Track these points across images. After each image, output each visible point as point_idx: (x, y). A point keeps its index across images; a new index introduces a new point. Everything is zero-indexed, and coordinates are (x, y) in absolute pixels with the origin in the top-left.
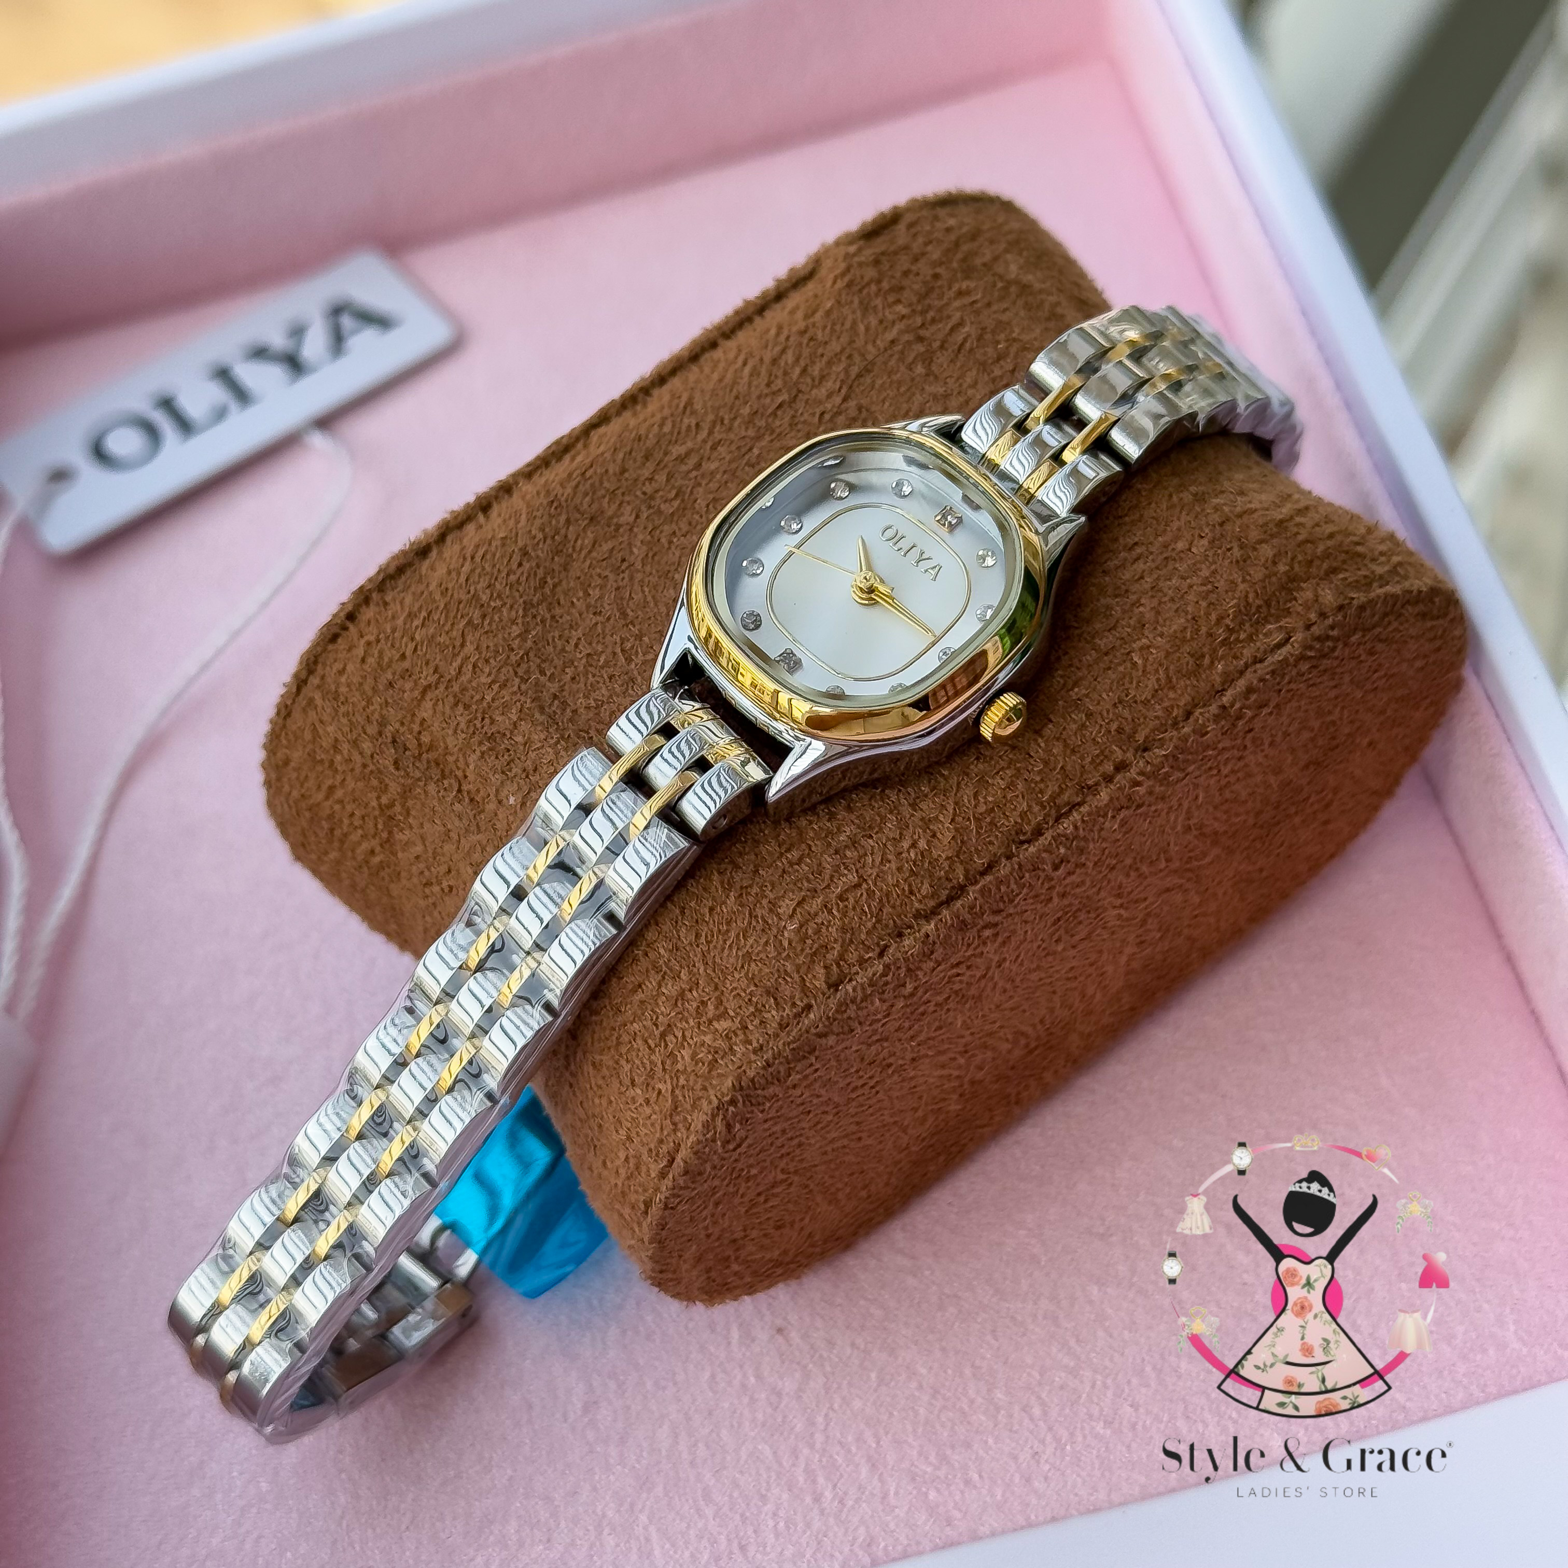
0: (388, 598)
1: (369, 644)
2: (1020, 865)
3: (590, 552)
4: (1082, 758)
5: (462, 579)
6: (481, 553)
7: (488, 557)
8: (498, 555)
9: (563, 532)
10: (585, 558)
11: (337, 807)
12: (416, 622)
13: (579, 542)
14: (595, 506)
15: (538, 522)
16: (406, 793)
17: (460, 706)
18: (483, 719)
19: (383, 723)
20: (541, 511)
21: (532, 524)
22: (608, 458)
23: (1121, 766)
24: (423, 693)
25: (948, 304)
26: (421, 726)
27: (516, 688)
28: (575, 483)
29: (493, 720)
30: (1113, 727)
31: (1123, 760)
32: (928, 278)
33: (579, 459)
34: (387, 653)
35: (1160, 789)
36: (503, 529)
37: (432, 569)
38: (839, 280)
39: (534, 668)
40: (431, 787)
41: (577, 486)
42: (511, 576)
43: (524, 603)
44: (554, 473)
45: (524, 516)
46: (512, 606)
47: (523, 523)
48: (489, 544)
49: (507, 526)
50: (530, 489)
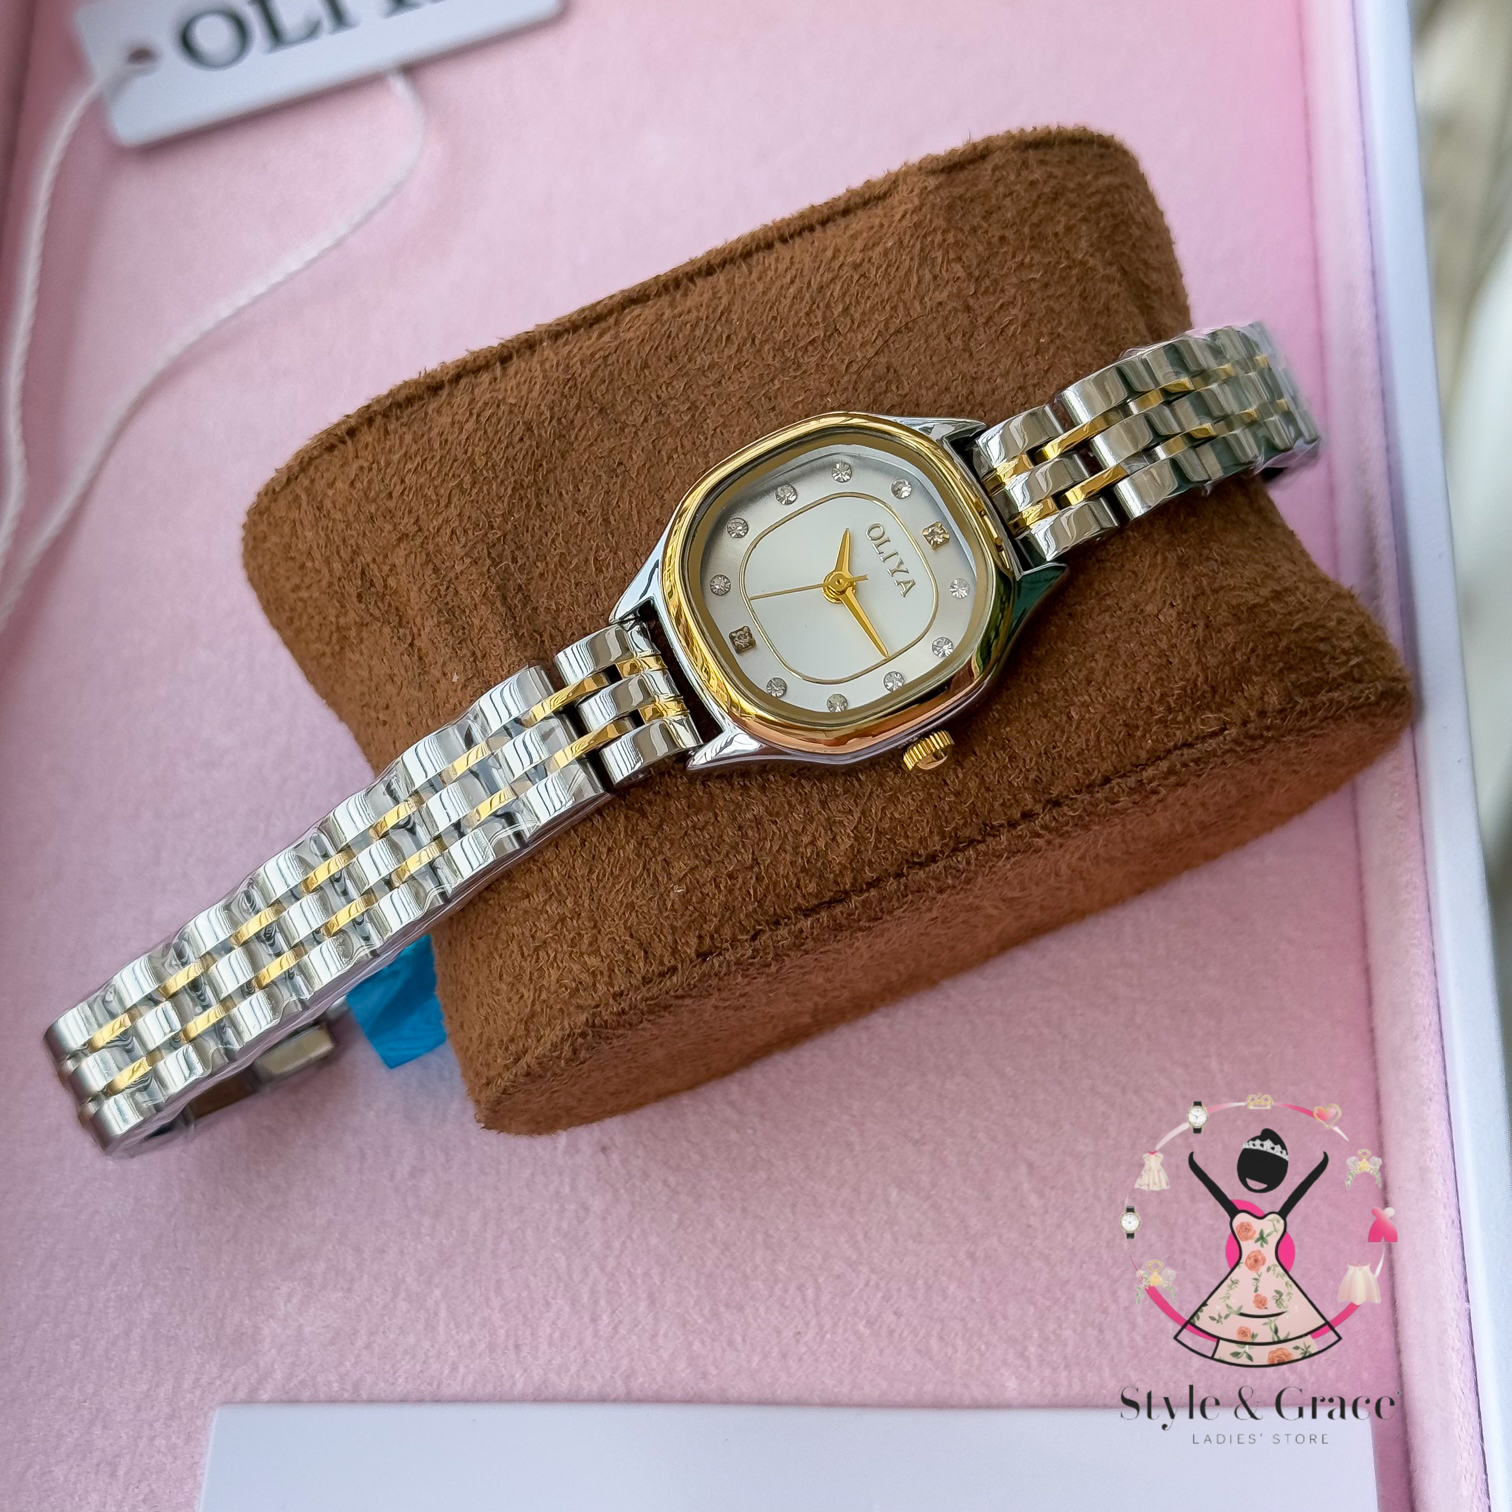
0: (391, 427)
1: (361, 468)
2: (906, 886)
3: (591, 446)
4: (994, 798)
5: (463, 436)
6: (488, 413)
7: (494, 420)
8: (503, 423)
9: (571, 416)
10: (584, 450)
11: (300, 604)
12: (410, 466)
13: (583, 432)
14: (609, 397)
15: (550, 397)
16: (362, 625)
17: (431, 566)
18: (448, 588)
19: (357, 551)
20: (556, 387)
21: (544, 398)
22: (634, 348)
23: (1028, 816)
24: (400, 540)
25: (1006, 275)
26: (391, 570)
27: (485, 569)
28: (595, 365)
29: (456, 592)
30: (1032, 776)
31: (1031, 810)
32: (995, 240)
33: (607, 338)
34: (376, 486)
35: (1058, 841)
36: (515, 393)
37: (439, 412)
38: (908, 216)
39: (508, 552)
40: (387, 630)
41: (596, 370)
42: (510, 449)
43: (515, 481)
44: (579, 345)
45: (538, 387)
46: (502, 482)
47: (535, 394)
48: (498, 406)
49: (520, 391)
50: (552, 355)
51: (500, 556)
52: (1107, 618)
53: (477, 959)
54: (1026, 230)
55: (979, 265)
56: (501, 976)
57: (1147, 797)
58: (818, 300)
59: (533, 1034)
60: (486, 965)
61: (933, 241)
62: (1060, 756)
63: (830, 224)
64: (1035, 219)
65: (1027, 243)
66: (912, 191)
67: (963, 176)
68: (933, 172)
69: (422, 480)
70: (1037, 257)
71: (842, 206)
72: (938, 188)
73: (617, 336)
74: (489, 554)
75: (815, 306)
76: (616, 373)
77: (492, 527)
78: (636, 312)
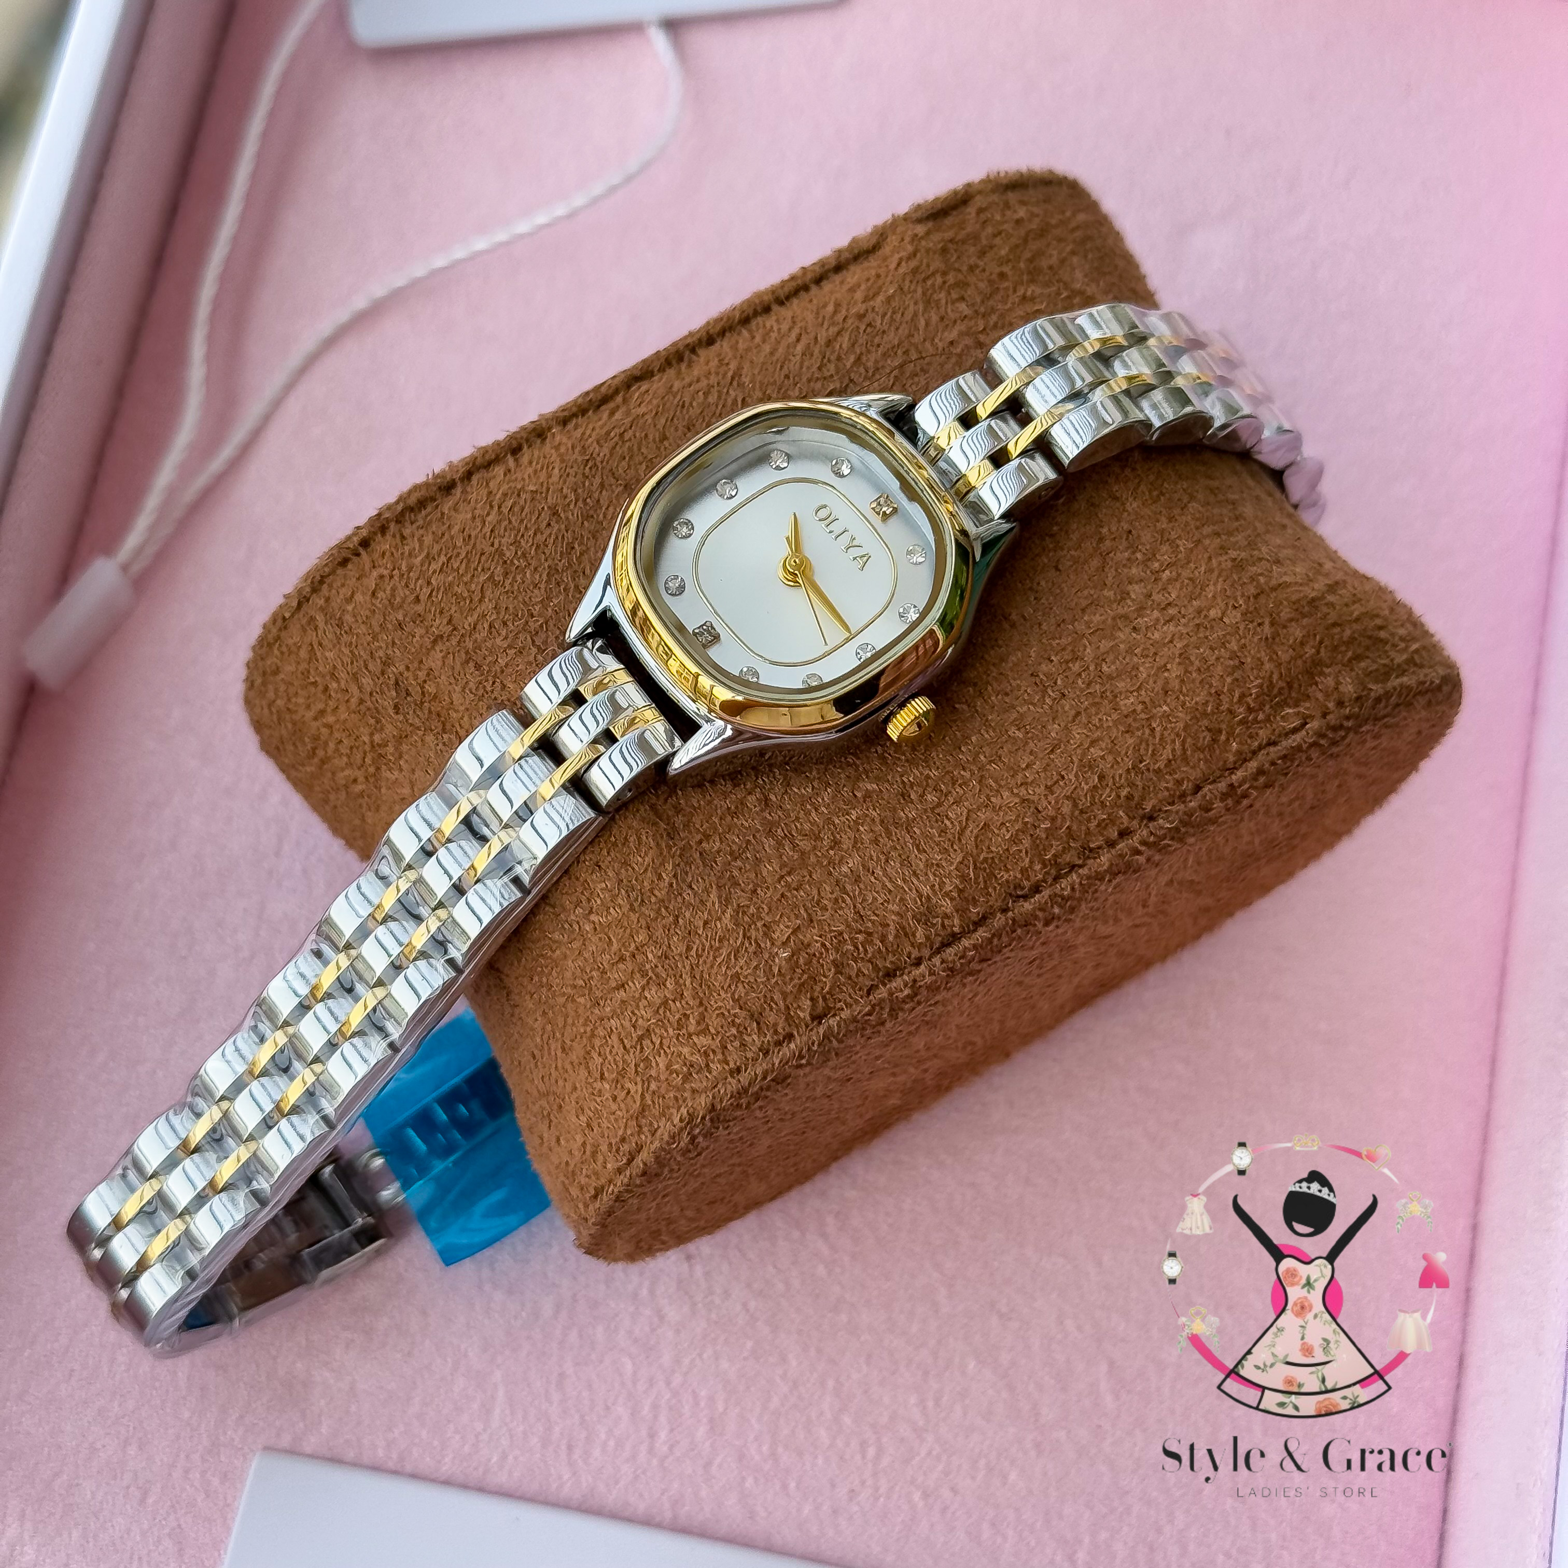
0: (407, 532)
1: (381, 577)
5: (487, 530)
6: (509, 503)
7: (516, 510)
8: (526, 510)
9: (596, 495)
12: (434, 567)
13: (611, 509)
14: (632, 472)
15: (571, 480)
16: (402, 737)
17: (472, 664)
18: (494, 683)
19: (386, 664)
20: (575, 469)
21: (565, 482)
22: (650, 421)
23: (1125, 833)
24: (434, 642)
25: (1011, 309)
26: (428, 676)
27: (531, 658)
28: (612, 443)
29: (504, 686)
30: (1123, 793)
31: (1128, 828)
32: (994, 277)
33: (617, 416)
34: (400, 592)
35: (1158, 856)
36: (534, 481)
37: (456, 510)
38: (903, 264)
41: (614, 448)
42: (539, 535)
43: (549, 567)
44: (591, 426)
45: (556, 471)
46: (536, 569)
47: (555, 478)
48: (519, 495)
49: (538, 478)
50: (565, 440)
54: (1022, 266)
55: (982, 302)
56: (603, 1073)
57: (1240, 801)
58: (828, 354)
59: (646, 1129)
61: (933, 285)
62: (1148, 770)
63: (825, 282)
65: (1026, 277)
66: (903, 240)
69: (450, 579)
70: (1038, 289)
72: (928, 234)
73: (628, 413)
74: (533, 641)
75: (825, 361)
76: (635, 448)
77: (532, 616)
78: (643, 388)
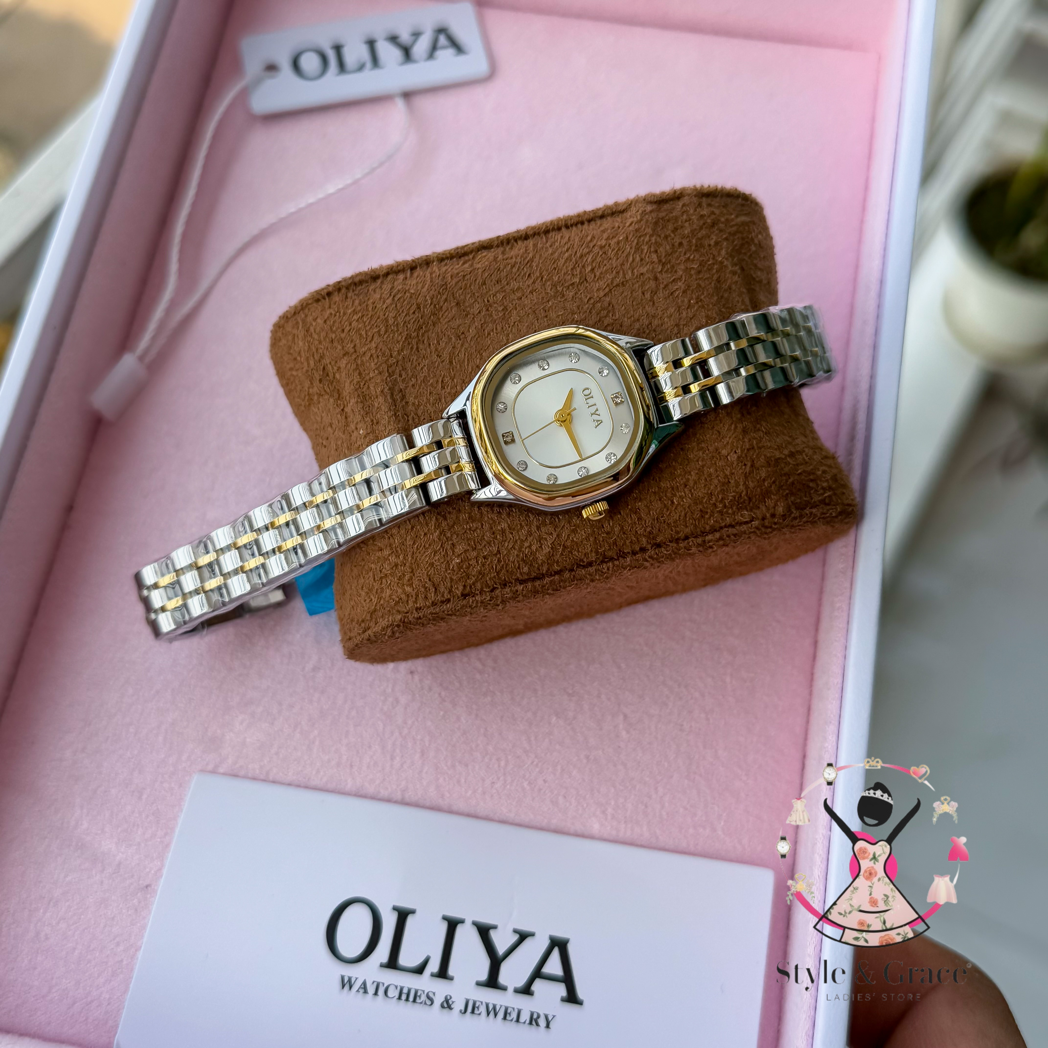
0: (349, 295)
1: (331, 314)
3: (449, 321)
5: (385, 306)
6: (399, 296)
7: (401, 300)
8: (406, 302)
9: (441, 304)
10: (445, 323)
12: (355, 317)
13: (446, 314)
14: (462, 297)
15: (432, 293)
16: (320, 395)
17: (358, 371)
18: (364, 384)
19: (322, 357)
20: (436, 287)
22: (480, 273)
23: (643, 550)
24: (344, 355)
25: (679, 264)
26: (338, 370)
27: (385, 378)
28: (458, 279)
29: (369, 387)
30: (648, 530)
31: (645, 547)
32: (676, 244)
33: (467, 265)
34: (336, 325)
35: (658, 564)
36: (415, 287)
37: (375, 291)
38: (633, 224)
39: (398, 371)
40: (332, 400)
41: (458, 282)
42: (408, 316)
43: (407, 334)
44: (452, 267)
45: (427, 286)
46: (401, 333)
47: (425, 289)
48: (405, 293)
49: (417, 287)
50: (437, 270)
51: (393, 372)
52: (701, 453)
53: (353, 577)
54: (694, 241)
55: (665, 256)
56: (362, 587)
57: (707, 549)
58: (579, 262)
59: (374, 620)
60: (356, 581)
61: (643, 240)
62: (665, 522)
63: (593, 223)
64: (700, 235)
65: (693, 248)
66: (638, 211)
67: (666, 207)
68: (651, 202)
69: (360, 326)
70: (697, 256)
71: (600, 213)
72: (651, 212)
73: (472, 265)
74: (388, 370)
75: (577, 265)
76: (468, 285)
77: (391, 356)
78: (484, 254)
